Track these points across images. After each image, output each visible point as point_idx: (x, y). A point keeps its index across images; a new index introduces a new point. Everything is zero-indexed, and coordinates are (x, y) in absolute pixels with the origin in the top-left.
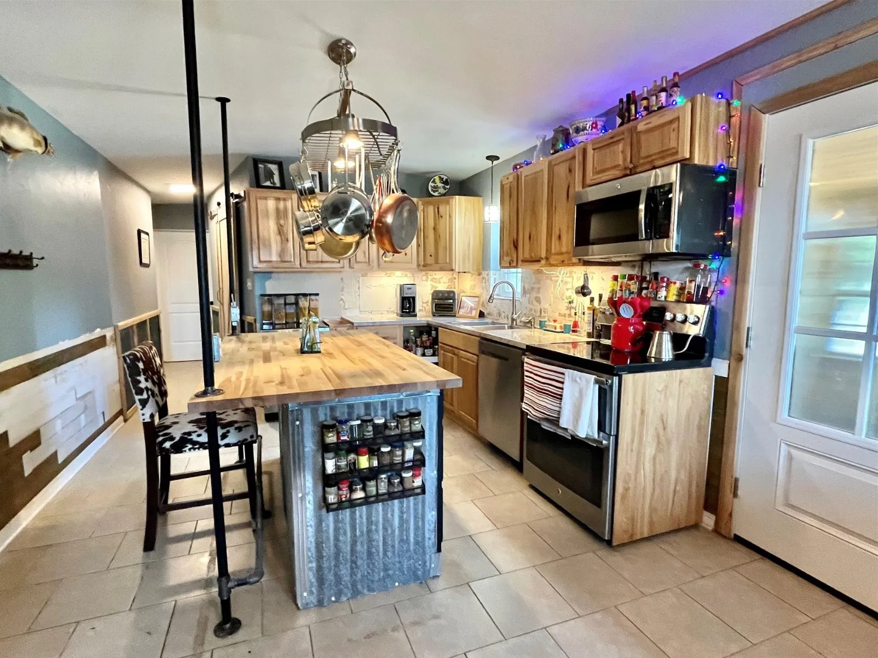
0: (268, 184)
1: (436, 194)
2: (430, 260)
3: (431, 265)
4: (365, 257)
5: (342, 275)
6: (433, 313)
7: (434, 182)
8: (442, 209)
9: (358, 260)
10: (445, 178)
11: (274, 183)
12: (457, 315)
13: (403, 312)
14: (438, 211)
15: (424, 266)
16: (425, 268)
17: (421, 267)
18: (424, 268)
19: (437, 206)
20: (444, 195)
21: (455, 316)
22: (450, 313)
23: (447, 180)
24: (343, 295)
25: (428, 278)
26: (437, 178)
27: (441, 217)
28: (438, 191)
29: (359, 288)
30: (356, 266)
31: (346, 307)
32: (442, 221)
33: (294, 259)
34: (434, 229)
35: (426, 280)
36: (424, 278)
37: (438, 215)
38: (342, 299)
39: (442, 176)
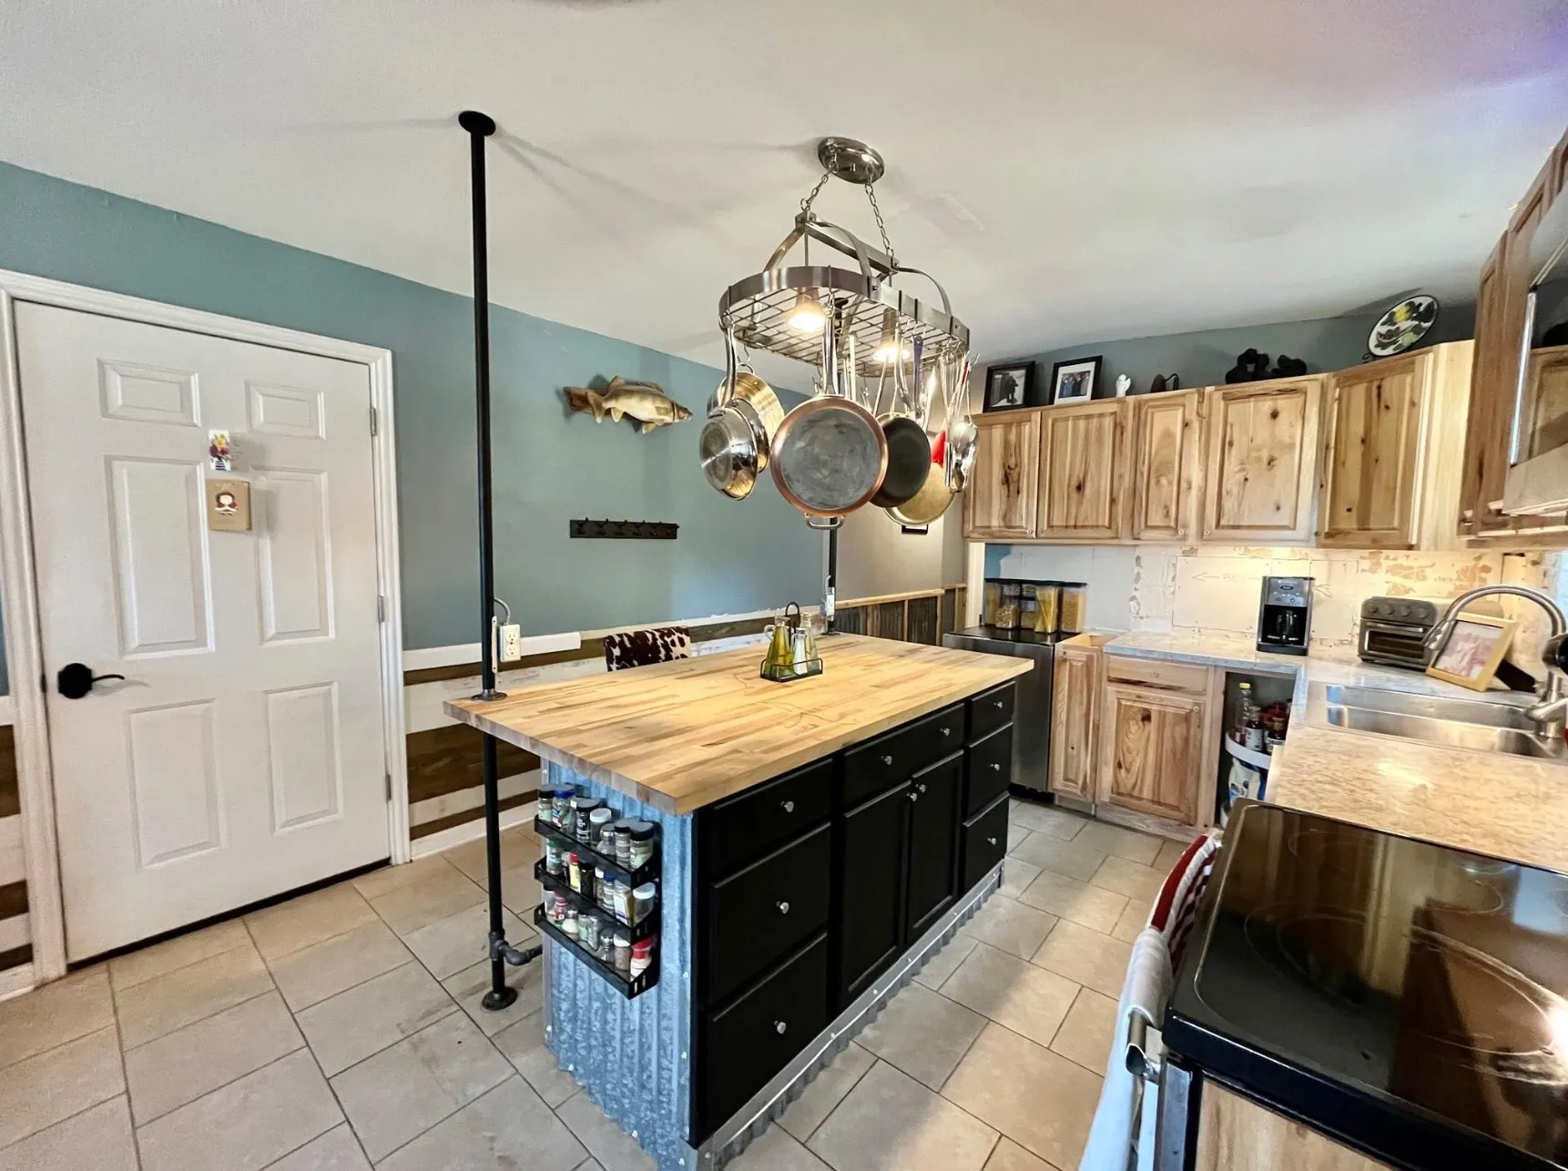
0: (1004, 403)
1: (1390, 351)
2: (1348, 522)
3: (1347, 533)
4: (1167, 515)
5: (1138, 552)
6: (1362, 653)
7: (1391, 321)
8: (1391, 385)
9: (1149, 524)
10: (1425, 301)
11: (1013, 400)
12: (1430, 670)
13: (1264, 639)
14: (1379, 396)
15: (1328, 535)
16: (1329, 541)
17: (1323, 540)
18: (1331, 537)
19: (1375, 384)
20: (1411, 347)
21: (1423, 671)
22: (1413, 662)
23: (1430, 307)
24: (1136, 589)
25: (1379, 564)
26: (1401, 310)
27: (1387, 407)
28: (1394, 342)
29: (1174, 579)
30: (1146, 534)
31: (1141, 614)
32: (1388, 419)
33: (1027, 523)
34: (1363, 441)
35: (1372, 571)
36: (1366, 564)
37: (1378, 403)
38: (1133, 598)
39: (1417, 301)
